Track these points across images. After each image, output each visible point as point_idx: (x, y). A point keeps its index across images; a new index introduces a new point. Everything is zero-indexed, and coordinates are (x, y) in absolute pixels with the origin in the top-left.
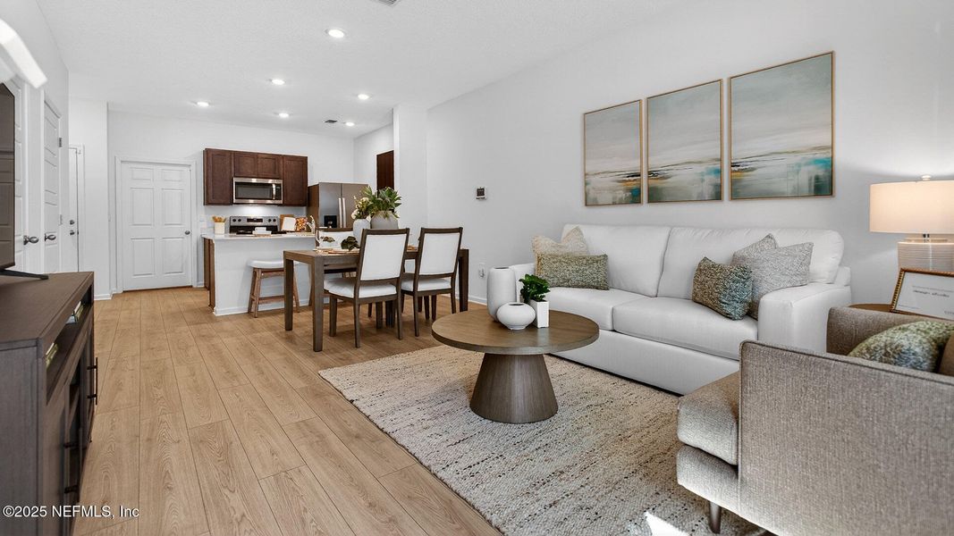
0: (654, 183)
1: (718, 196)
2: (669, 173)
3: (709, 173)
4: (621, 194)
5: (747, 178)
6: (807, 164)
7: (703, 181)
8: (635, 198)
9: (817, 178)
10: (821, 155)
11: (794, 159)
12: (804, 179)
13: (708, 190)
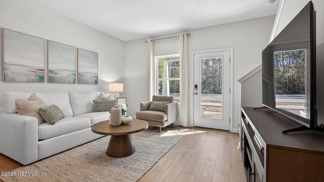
0: (50, 74)
1: (74, 82)
2: (58, 72)
3: (72, 75)
4: (33, 77)
5: (82, 78)
6: (94, 77)
7: (70, 77)
8: (41, 79)
9: (96, 80)
10: (96, 75)
11: (92, 75)
12: (93, 80)
13: (72, 80)
